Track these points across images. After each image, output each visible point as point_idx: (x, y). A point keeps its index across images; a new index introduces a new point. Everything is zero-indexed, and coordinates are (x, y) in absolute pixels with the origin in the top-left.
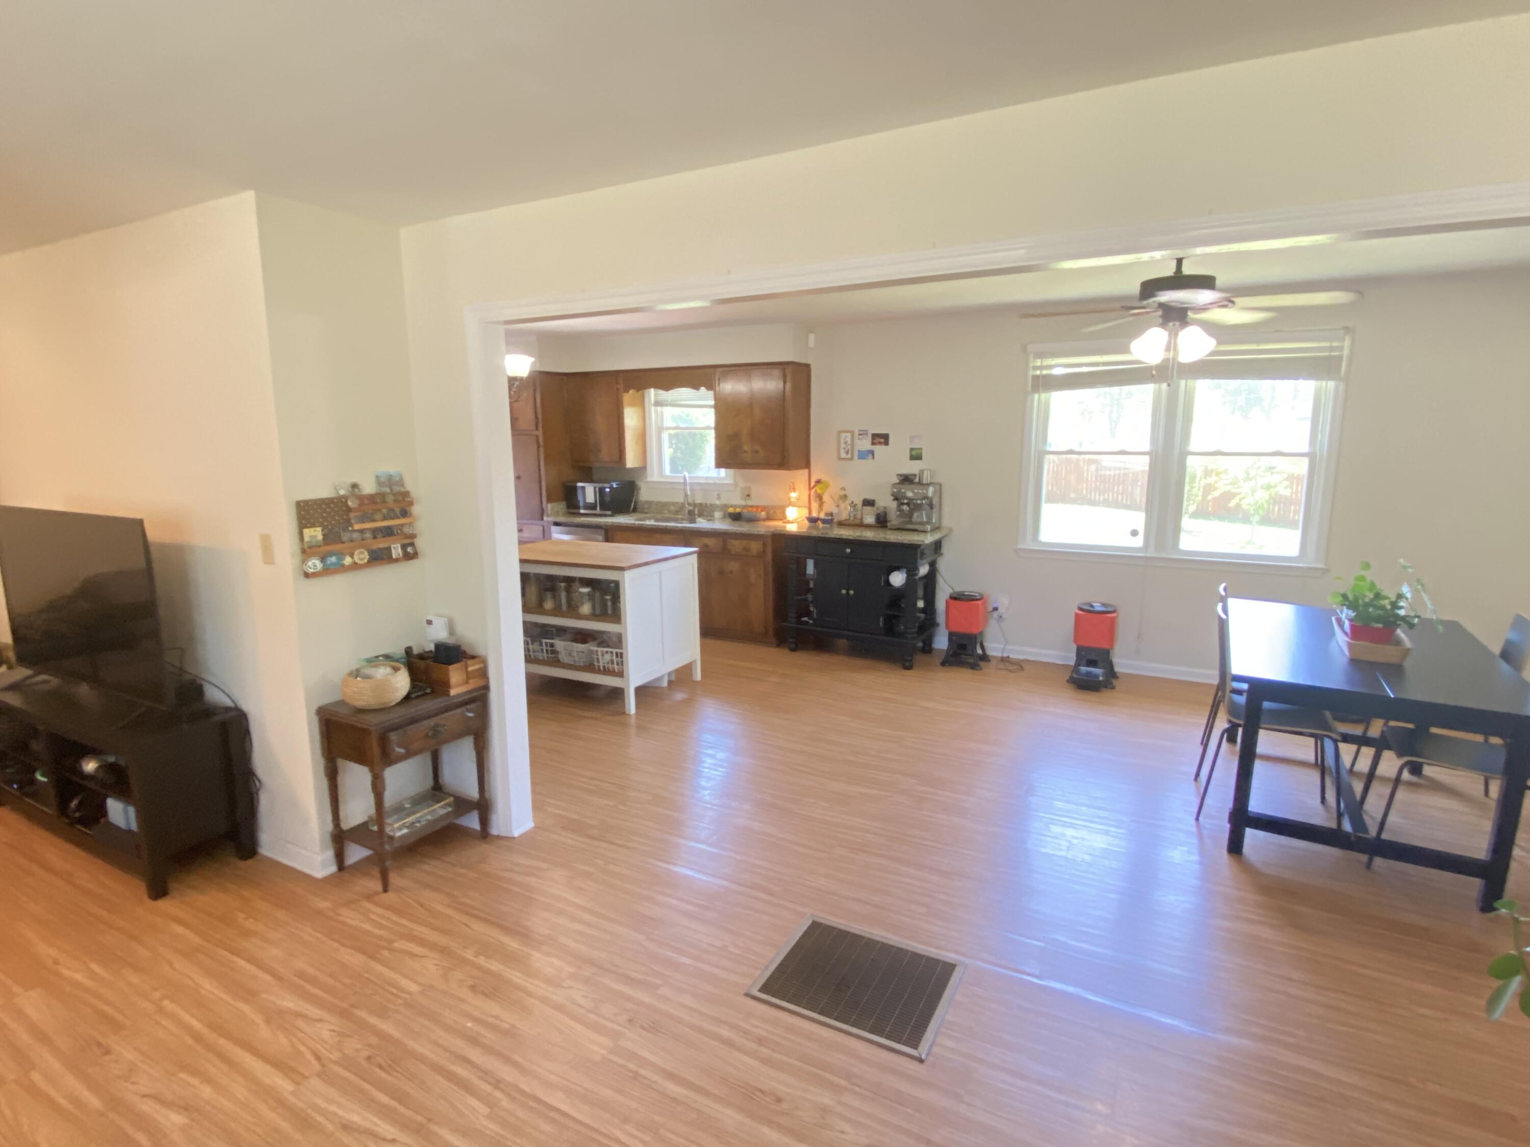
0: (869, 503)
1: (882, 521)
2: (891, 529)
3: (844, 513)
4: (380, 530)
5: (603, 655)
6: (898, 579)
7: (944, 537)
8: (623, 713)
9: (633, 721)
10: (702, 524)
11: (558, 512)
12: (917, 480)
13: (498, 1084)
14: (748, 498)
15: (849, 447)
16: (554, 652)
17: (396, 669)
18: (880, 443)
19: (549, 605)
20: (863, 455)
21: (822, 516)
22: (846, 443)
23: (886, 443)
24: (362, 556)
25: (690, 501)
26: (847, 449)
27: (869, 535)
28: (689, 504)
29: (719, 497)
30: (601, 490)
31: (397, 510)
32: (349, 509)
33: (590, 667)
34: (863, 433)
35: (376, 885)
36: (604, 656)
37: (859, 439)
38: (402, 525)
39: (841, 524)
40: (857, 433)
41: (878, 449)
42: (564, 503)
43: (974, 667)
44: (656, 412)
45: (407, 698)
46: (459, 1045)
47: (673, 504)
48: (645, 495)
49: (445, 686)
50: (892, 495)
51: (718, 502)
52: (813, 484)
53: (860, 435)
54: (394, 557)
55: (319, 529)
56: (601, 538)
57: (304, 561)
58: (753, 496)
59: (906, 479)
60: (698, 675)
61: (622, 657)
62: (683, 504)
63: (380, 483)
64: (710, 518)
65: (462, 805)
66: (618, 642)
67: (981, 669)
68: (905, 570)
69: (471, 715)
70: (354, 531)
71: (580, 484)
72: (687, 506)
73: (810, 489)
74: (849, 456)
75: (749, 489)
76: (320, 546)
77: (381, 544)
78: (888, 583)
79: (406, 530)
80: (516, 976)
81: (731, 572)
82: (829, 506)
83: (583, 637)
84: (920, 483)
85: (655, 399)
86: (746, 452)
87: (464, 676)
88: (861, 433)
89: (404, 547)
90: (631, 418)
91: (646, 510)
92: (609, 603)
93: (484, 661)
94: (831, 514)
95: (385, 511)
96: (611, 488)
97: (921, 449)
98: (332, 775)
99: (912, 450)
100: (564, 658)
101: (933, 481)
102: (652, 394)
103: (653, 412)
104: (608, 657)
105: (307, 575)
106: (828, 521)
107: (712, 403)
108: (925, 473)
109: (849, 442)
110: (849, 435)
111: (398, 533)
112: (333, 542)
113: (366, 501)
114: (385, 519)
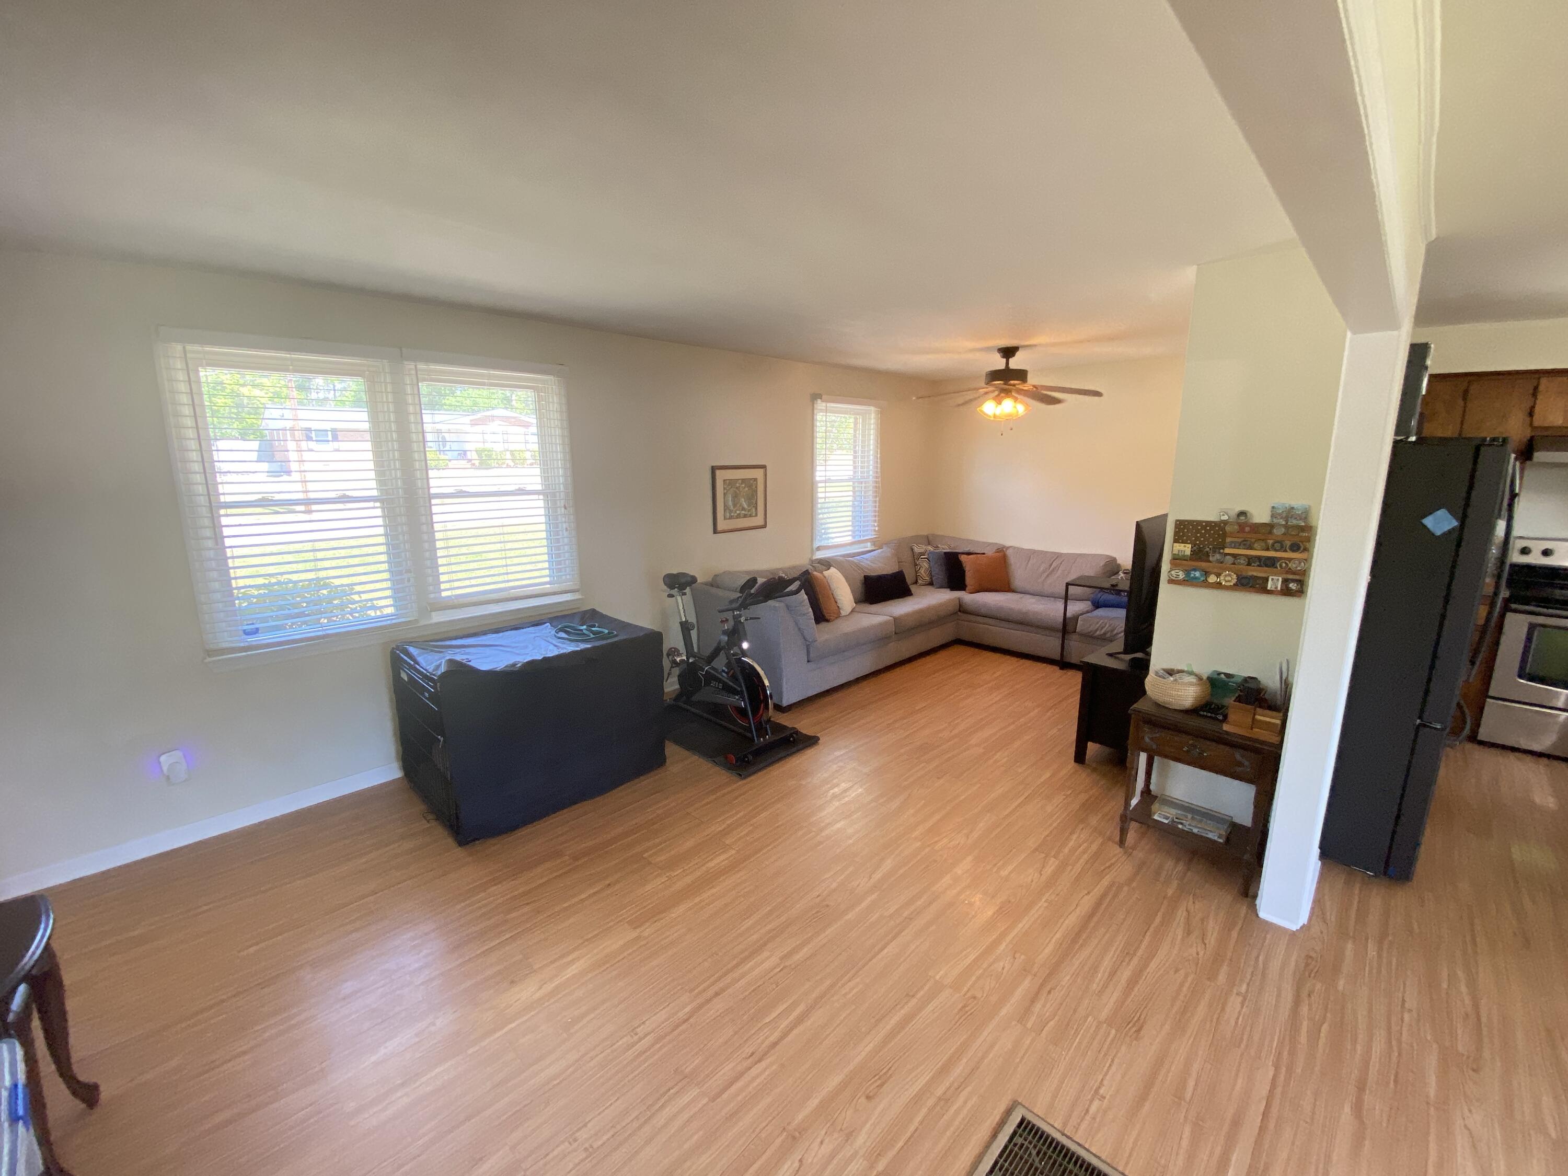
4: (1259, 558)
17: (1193, 684)
31: (1288, 543)
32: (1225, 535)
38: (1290, 560)
54: (1269, 588)
55: (1190, 546)
57: (1170, 569)
63: (1274, 515)
70: (1228, 554)
76: (1187, 560)
77: (1256, 572)
79: (1296, 565)
87: (1250, 720)
89: (1286, 581)
95: (1270, 541)
111: (1281, 566)
112: (1200, 560)
113: (1247, 529)
114: (1268, 549)
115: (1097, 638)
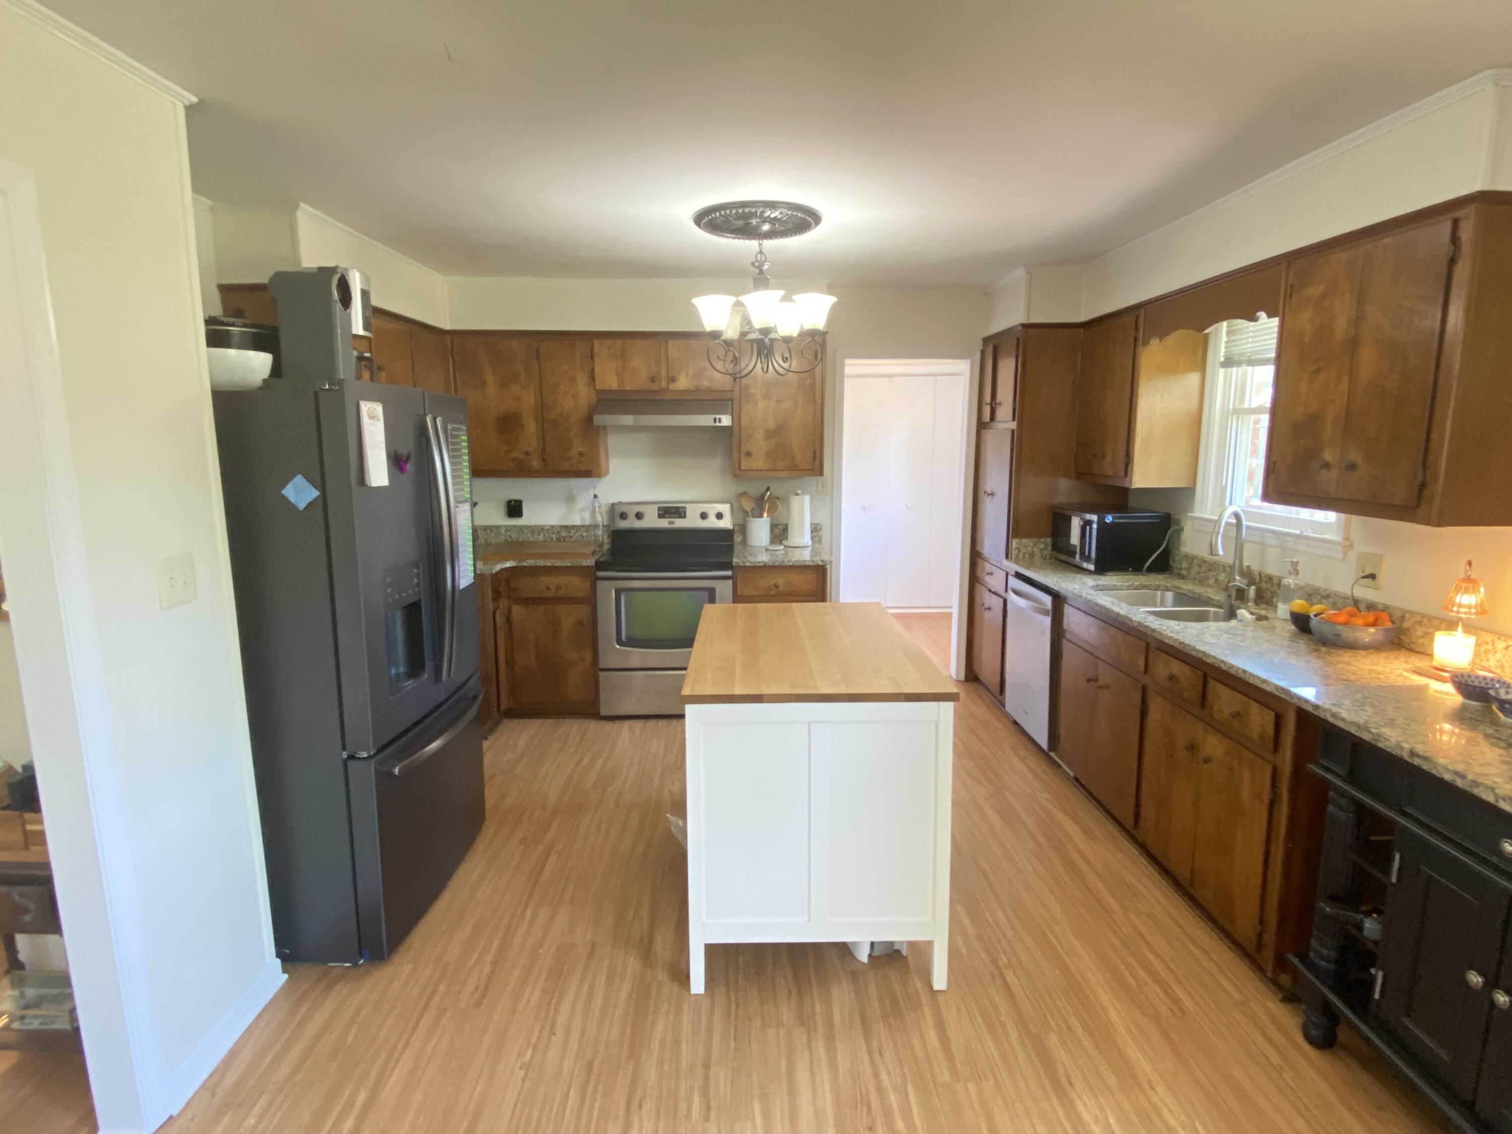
11: (1031, 556)
14: (1366, 581)
29: (1295, 571)
30: (1085, 526)
42: (1049, 540)
44: (1228, 381)
48: (1189, 542)
60: (937, 973)
75: (1378, 559)
85: (1225, 352)
86: (1326, 466)
91: (1184, 572)
102: (1222, 342)
103: (1218, 381)
107: (1274, 348)
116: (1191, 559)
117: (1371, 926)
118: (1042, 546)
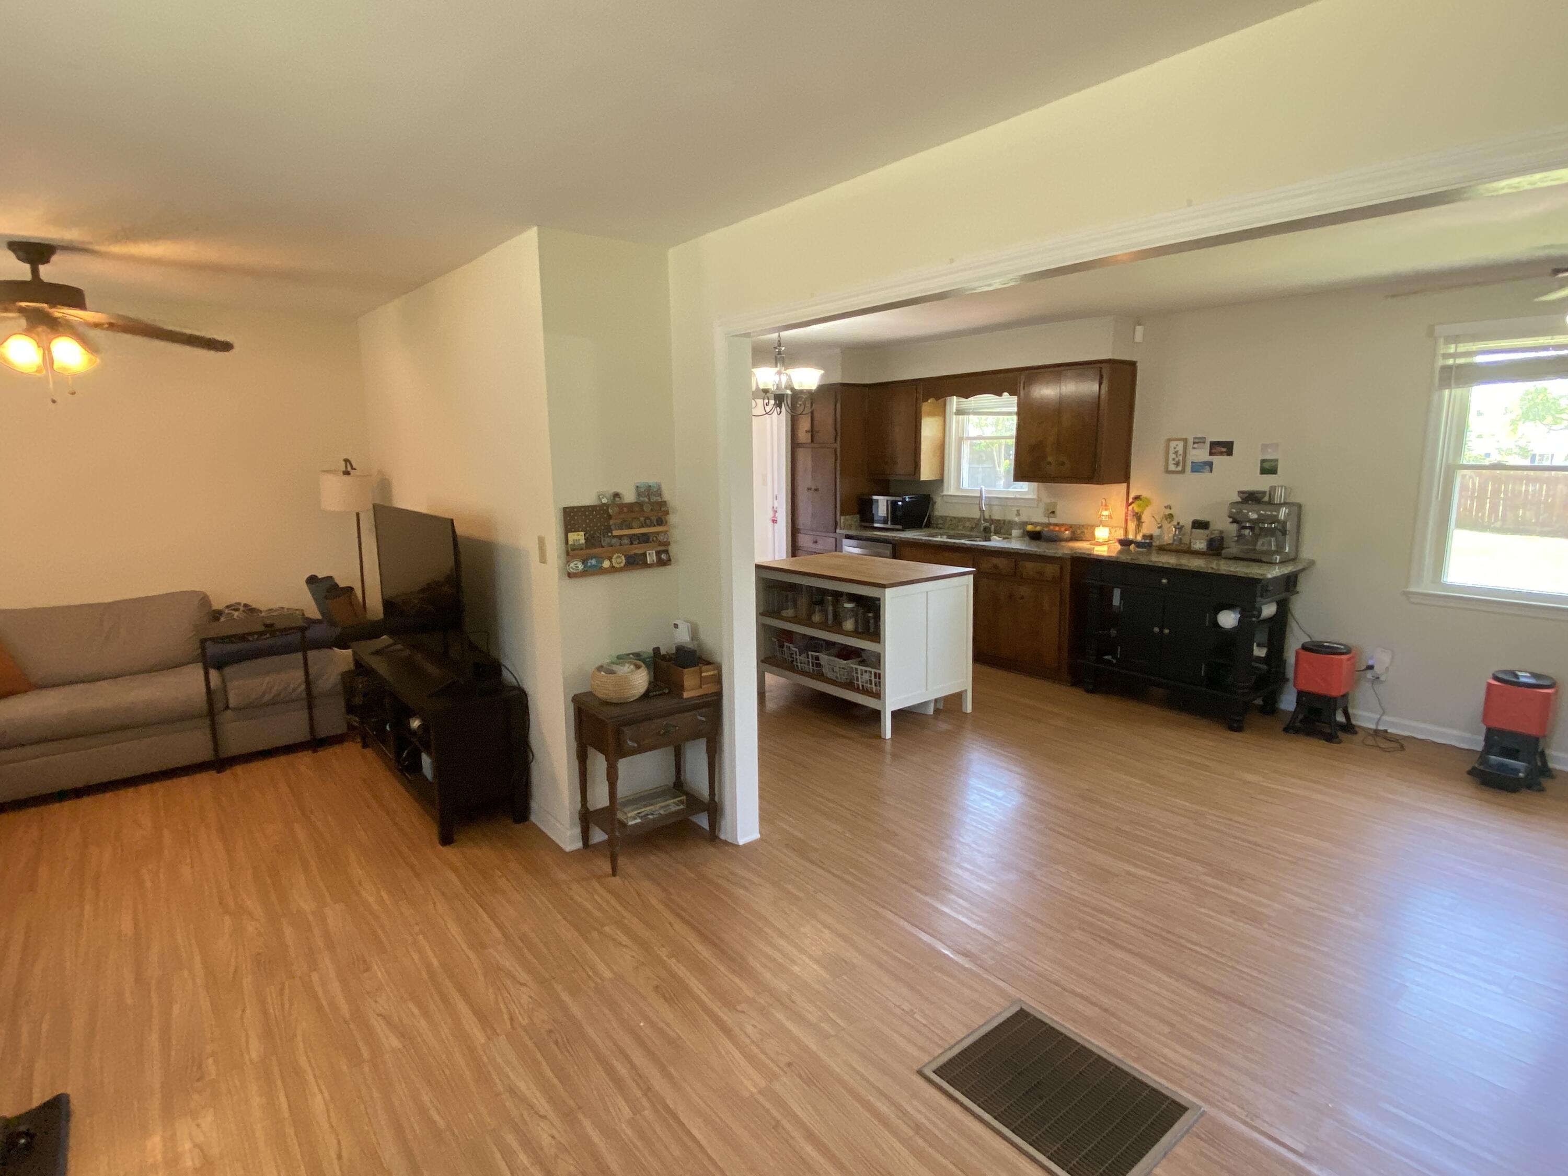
0: (1199, 525)
1: (1216, 547)
2: (1226, 558)
3: (1168, 535)
4: (637, 536)
5: (862, 675)
6: (1228, 619)
7: (1303, 570)
8: (879, 736)
9: (888, 747)
10: (996, 542)
11: (851, 526)
12: (1266, 499)
13: (648, 1090)
14: (1052, 515)
15: (1181, 458)
16: (819, 665)
17: (638, 667)
18: (1221, 453)
19: (817, 618)
20: (1198, 467)
21: (1139, 538)
22: (1176, 453)
23: (1230, 453)
24: (619, 560)
25: (987, 517)
26: (1177, 459)
27: (1196, 564)
28: (985, 520)
29: (1018, 514)
30: (894, 503)
31: (654, 519)
32: (610, 517)
33: (850, 685)
34: (1199, 441)
35: (607, 867)
36: (864, 676)
37: (1194, 448)
38: (658, 533)
39: (1162, 549)
40: (1191, 441)
41: (1216, 459)
42: (858, 516)
43: (1330, 738)
44: (958, 422)
45: (646, 696)
46: (626, 1041)
47: (969, 519)
48: (941, 509)
49: (681, 687)
50: (1230, 517)
51: (1017, 519)
52: (1130, 500)
53: (1194, 443)
54: (649, 562)
55: (582, 533)
56: (888, 552)
57: (568, 562)
58: (1058, 512)
59: (1251, 498)
60: (969, 707)
61: (880, 678)
62: (979, 520)
63: (639, 494)
64: (1007, 536)
65: (693, 803)
66: (876, 661)
67: (1340, 742)
68: (1238, 610)
69: (703, 719)
70: (614, 537)
71: (875, 497)
72: (983, 522)
73: (1128, 505)
74: (1179, 468)
75: (1055, 505)
76: (582, 549)
77: (637, 549)
78: (1216, 624)
79: (661, 538)
80: (696, 986)
81: (1022, 598)
82: (1149, 527)
83: (847, 653)
84: (1270, 503)
85: (956, 407)
86: (1050, 463)
87: (698, 681)
88: (1197, 441)
89: (658, 554)
90: (929, 429)
91: (940, 526)
92: (872, 621)
93: (719, 668)
94: (1151, 537)
95: (642, 519)
96: (903, 501)
97: (1277, 460)
98: (582, 758)
99: (1263, 461)
100: (825, 670)
101: (1288, 501)
102: (954, 402)
103: (954, 421)
104: (866, 677)
105: (570, 575)
106: (1148, 544)
107: (1015, 409)
108: (1278, 491)
109: (1181, 452)
110: (1181, 444)
111: (653, 540)
112: (593, 546)
113: (625, 510)
114: (642, 526)
115: (267, 705)
116: (944, 518)
117: (1113, 632)
118: (855, 520)
